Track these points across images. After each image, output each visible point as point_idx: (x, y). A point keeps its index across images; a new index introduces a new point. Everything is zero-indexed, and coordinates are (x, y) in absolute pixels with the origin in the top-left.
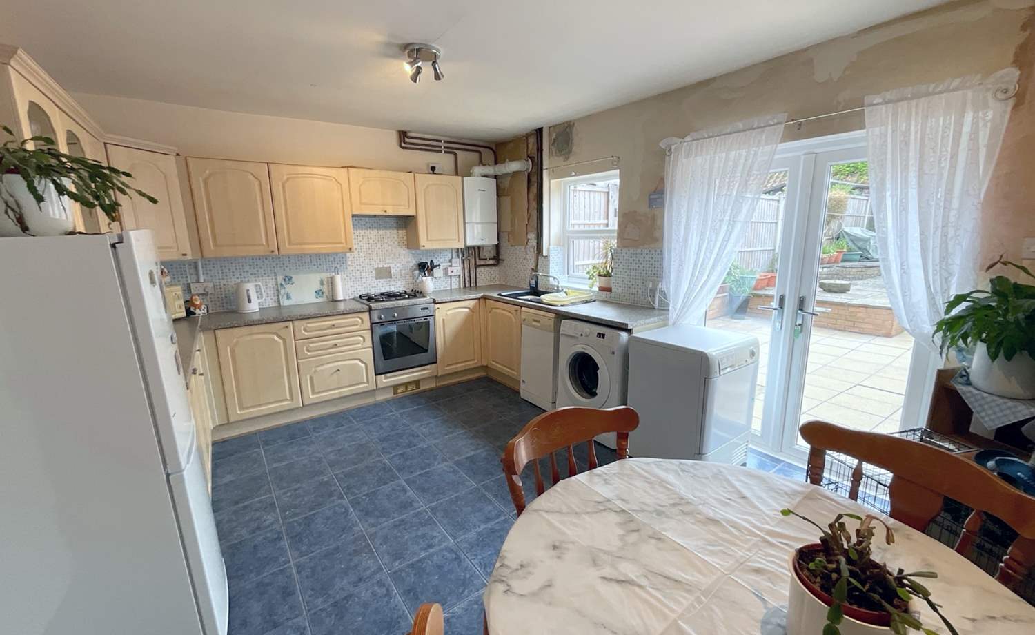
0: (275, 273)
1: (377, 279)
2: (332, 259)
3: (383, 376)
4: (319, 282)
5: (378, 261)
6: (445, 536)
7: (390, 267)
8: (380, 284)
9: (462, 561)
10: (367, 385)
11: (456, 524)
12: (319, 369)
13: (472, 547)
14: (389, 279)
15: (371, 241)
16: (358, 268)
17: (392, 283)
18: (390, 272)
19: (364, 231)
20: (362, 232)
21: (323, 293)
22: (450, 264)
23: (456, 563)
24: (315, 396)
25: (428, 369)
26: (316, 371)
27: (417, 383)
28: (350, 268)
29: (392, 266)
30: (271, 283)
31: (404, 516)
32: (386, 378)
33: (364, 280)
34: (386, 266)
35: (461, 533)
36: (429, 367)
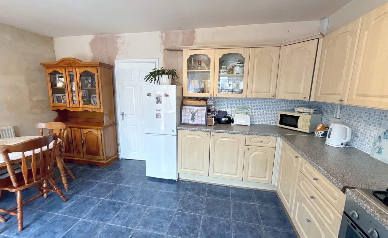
0: (380, 124)
6: (113, 223)
9: (99, 220)
11: (112, 231)
13: (97, 227)
23: (101, 218)
31: (141, 219)
35: (106, 229)
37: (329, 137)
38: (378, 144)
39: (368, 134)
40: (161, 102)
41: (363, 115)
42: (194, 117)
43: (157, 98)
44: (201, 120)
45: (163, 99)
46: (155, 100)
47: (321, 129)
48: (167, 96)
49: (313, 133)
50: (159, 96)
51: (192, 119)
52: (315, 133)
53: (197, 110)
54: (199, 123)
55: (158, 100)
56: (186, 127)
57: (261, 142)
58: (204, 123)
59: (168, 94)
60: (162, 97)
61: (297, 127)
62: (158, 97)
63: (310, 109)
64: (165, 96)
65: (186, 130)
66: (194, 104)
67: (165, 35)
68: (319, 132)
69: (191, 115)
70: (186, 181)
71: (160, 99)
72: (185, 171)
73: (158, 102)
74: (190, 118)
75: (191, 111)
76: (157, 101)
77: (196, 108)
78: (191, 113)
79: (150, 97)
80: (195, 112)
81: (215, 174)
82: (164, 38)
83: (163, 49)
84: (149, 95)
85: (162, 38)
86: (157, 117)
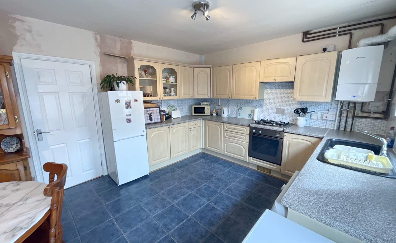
0: (237, 105)
1: (276, 114)
2: (258, 102)
3: (251, 158)
4: (251, 111)
5: (278, 105)
7: (284, 109)
8: (277, 117)
10: (244, 158)
12: (229, 143)
14: (283, 115)
15: (276, 95)
16: (268, 107)
17: (284, 117)
18: (284, 111)
19: (274, 90)
20: (273, 90)
21: (251, 116)
22: (327, 112)
24: (226, 153)
25: (274, 166)
26: (228, 144)
27: (270, 170)
28: (265, 107)
29: (285, 108)
30: (236, 109)
32: (253, 159)
33: (270, 113)
34: (282, 108)
36: (275, 165)
37: (223, 114)
38: (238, 112)
39: (234, 110)
40: (131, 107)
41: (230, 103)
42: (152, 117)
43: (126, 104)
44: (157, 119)
45: (133, 104)
46: (125, 106)
47: (215, 112)
48: (137, 101)
49: (212, 115)
50: (128, 101)
51: (150, 119)
52: (213, 114)
53: (153, 111)
54: (156, 121)
55: (128, 105)
56: (151, 126)
57: (195, 124)
58: (160, 121)
59: (137, 99)
60: (131, 102)
61: (204, 113)
62: (128, 103)
63: (208, 103)
64: (134, 101)
65: (154, 128)
66: (149, 106)
67: (100, 38)
68: (215, 113)
69: (148, 116)
70: (155, 171)
71: (130, 104)
72: (155, 163)
73: (128, 107)
74: (149, 118)
75: (148, 112)
76: (126, 106)
77: (151, 109)
78: (148, 114)
79: (118, 103)
80: (151, 113)
81: (174, 155)
82: (99, 40)
83: (99, 52)
84: (118, 101)
85: (96, 39)
86: (127, 122)
